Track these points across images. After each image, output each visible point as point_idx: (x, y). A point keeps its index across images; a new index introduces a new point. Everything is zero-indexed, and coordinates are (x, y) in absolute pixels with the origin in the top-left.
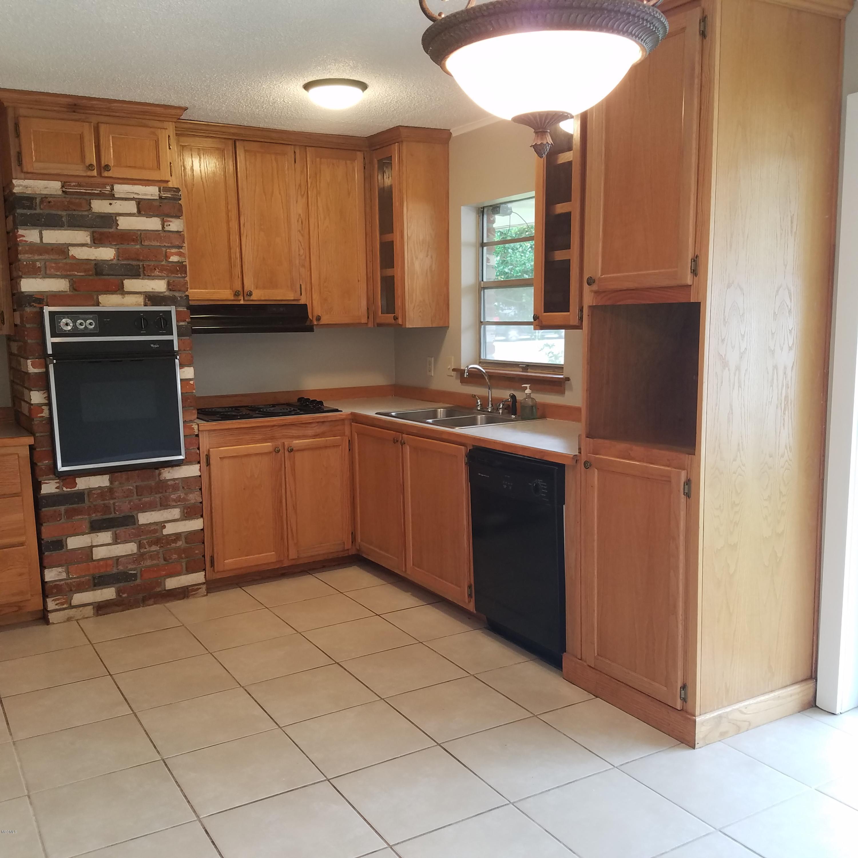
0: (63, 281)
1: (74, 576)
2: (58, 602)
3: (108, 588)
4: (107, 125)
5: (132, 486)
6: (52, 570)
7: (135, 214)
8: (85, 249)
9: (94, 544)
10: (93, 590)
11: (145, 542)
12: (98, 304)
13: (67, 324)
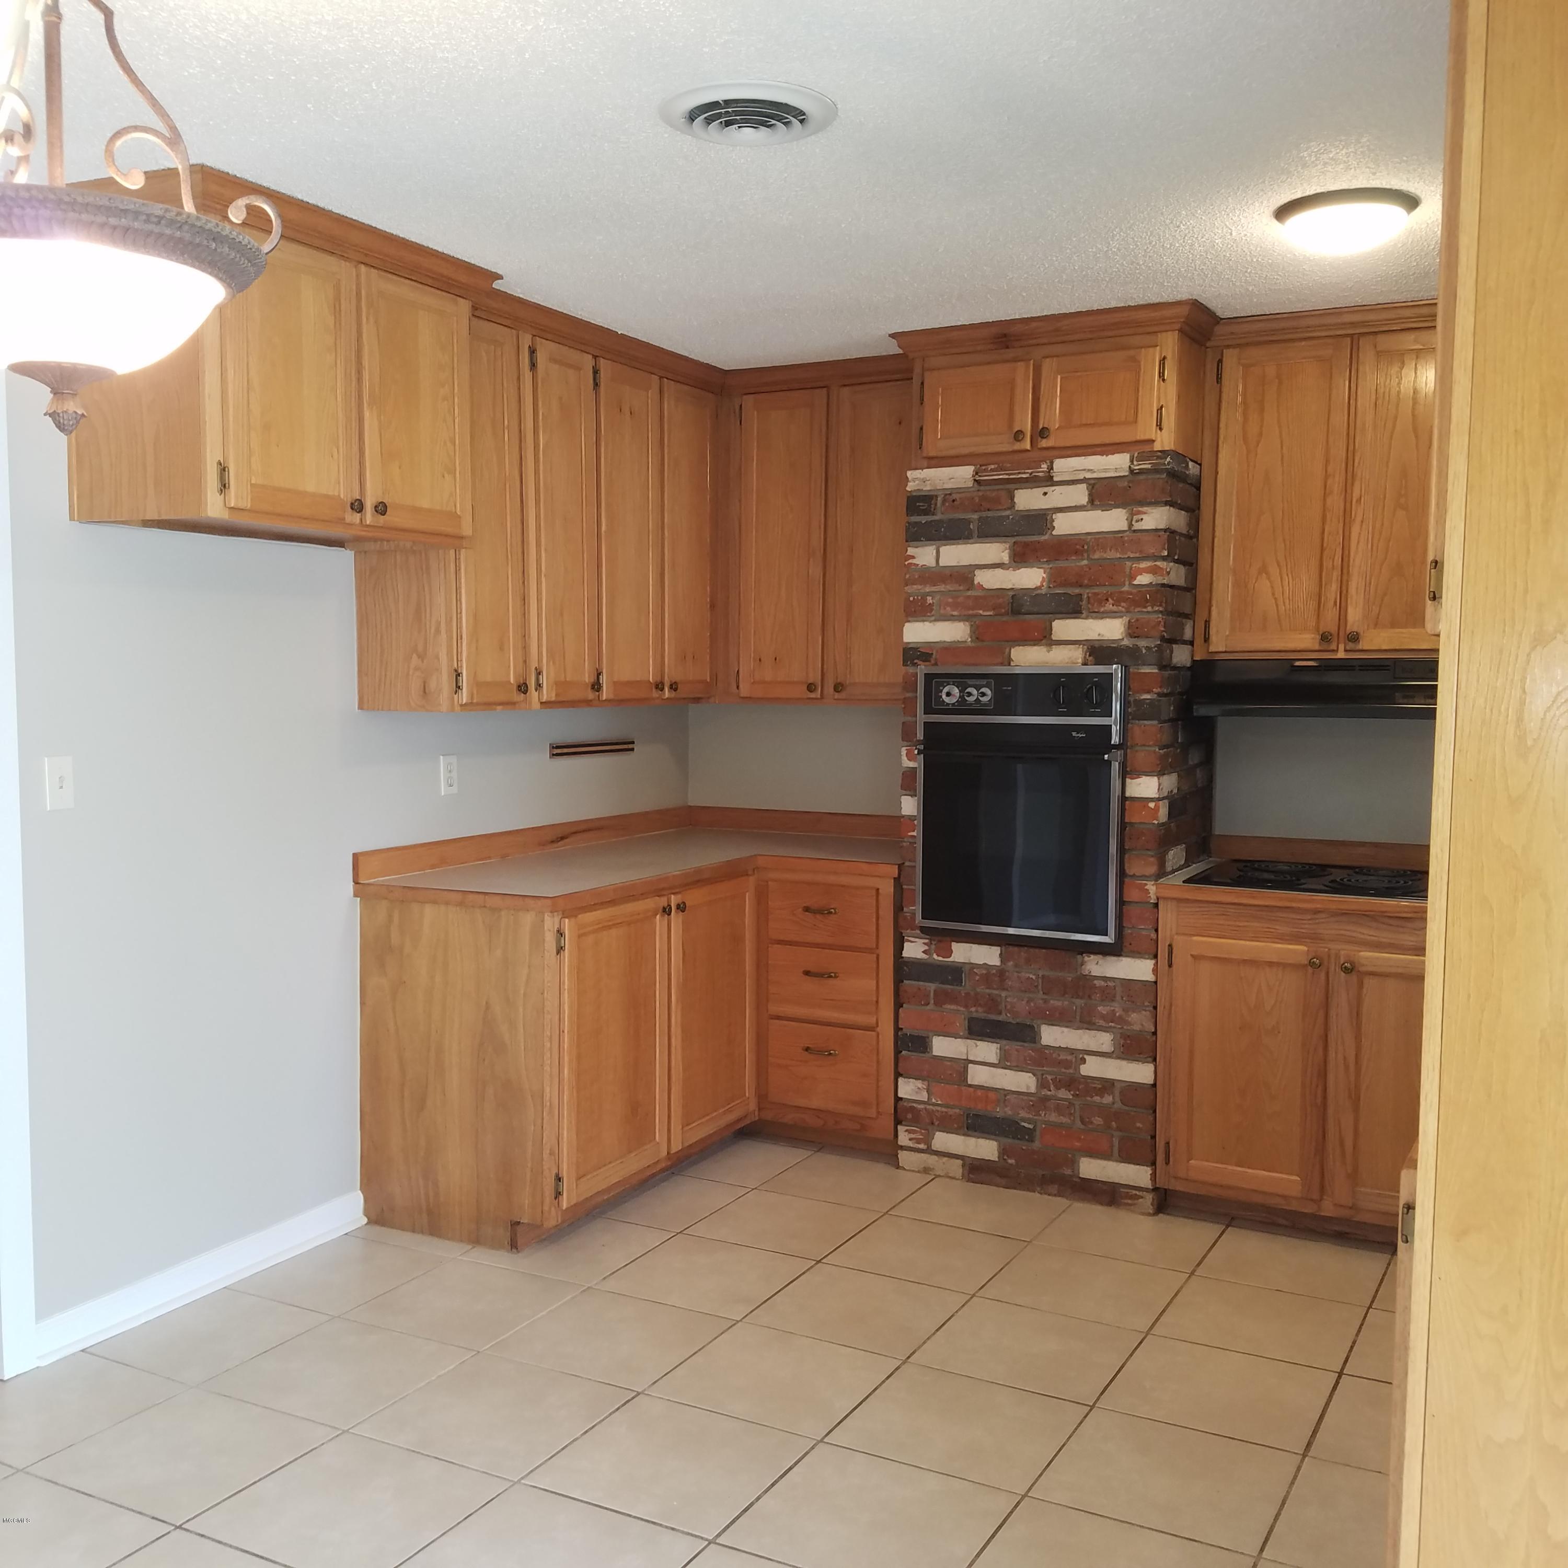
0: (961, 624)
1: (939, 1102)
2: (913, 1136)
3: (989, 1139)
4: (1055, 359)
5: (1034, 975)
6: (909, 1082)
7: (1084, 506)
8: (999, 571)
9: (971, 1058)
10: (964, 1135)
11: (1049, 1077)
12: (1009, 661)
13: (948, 694)
